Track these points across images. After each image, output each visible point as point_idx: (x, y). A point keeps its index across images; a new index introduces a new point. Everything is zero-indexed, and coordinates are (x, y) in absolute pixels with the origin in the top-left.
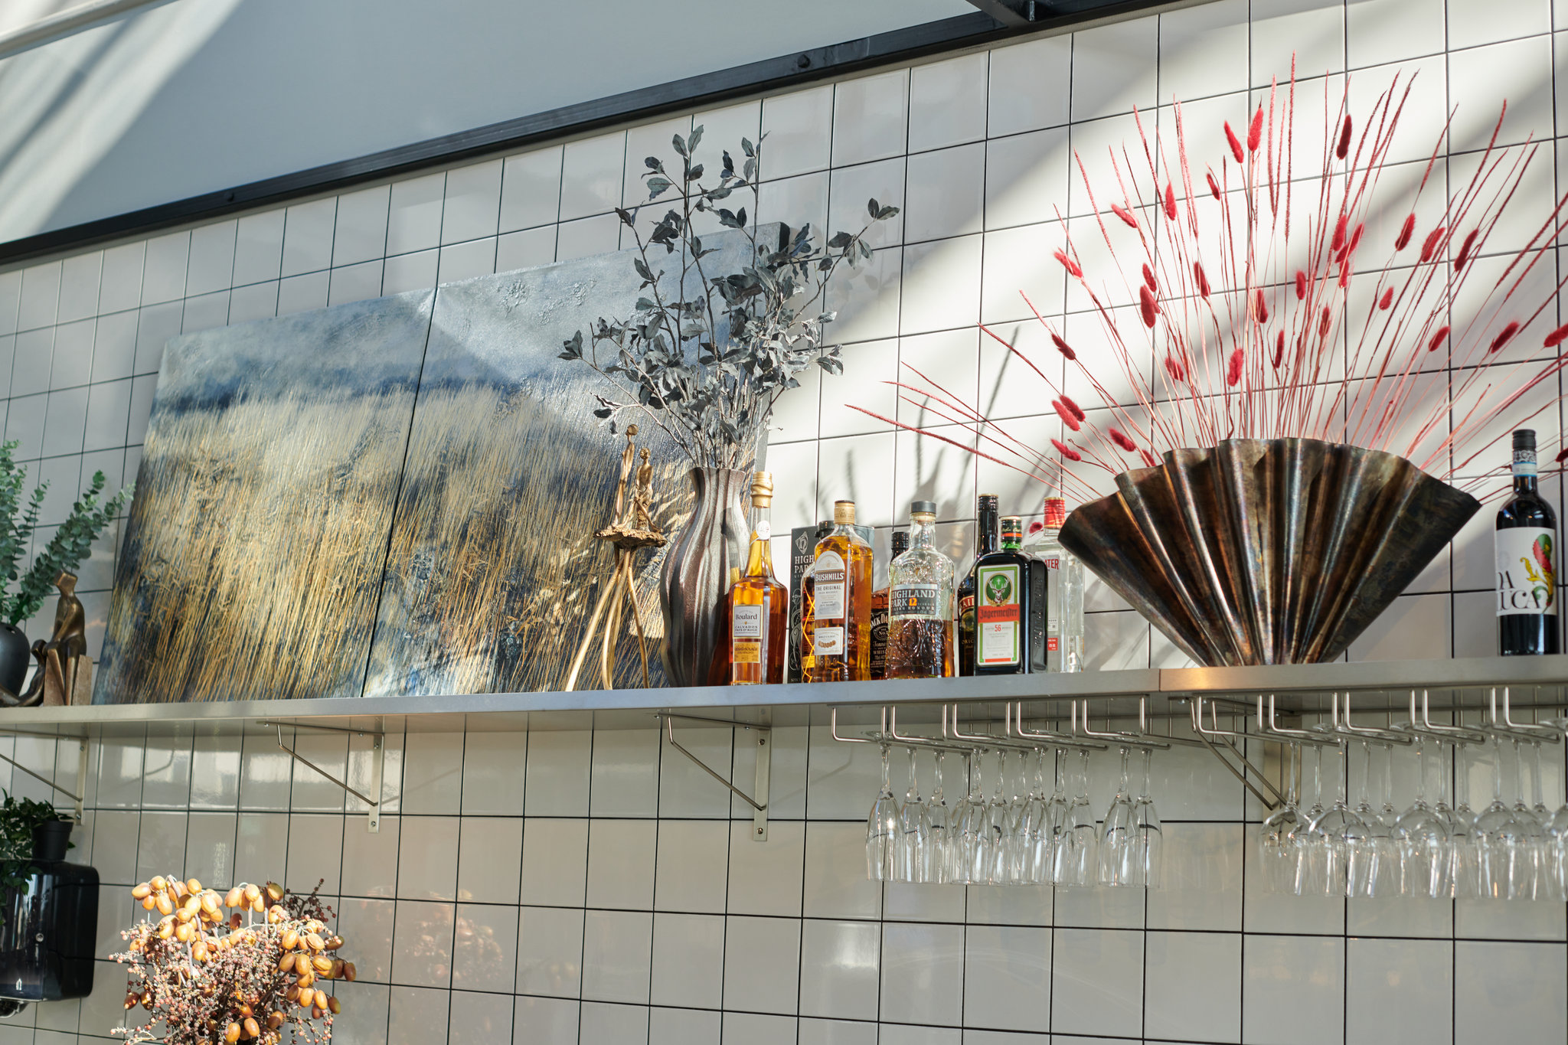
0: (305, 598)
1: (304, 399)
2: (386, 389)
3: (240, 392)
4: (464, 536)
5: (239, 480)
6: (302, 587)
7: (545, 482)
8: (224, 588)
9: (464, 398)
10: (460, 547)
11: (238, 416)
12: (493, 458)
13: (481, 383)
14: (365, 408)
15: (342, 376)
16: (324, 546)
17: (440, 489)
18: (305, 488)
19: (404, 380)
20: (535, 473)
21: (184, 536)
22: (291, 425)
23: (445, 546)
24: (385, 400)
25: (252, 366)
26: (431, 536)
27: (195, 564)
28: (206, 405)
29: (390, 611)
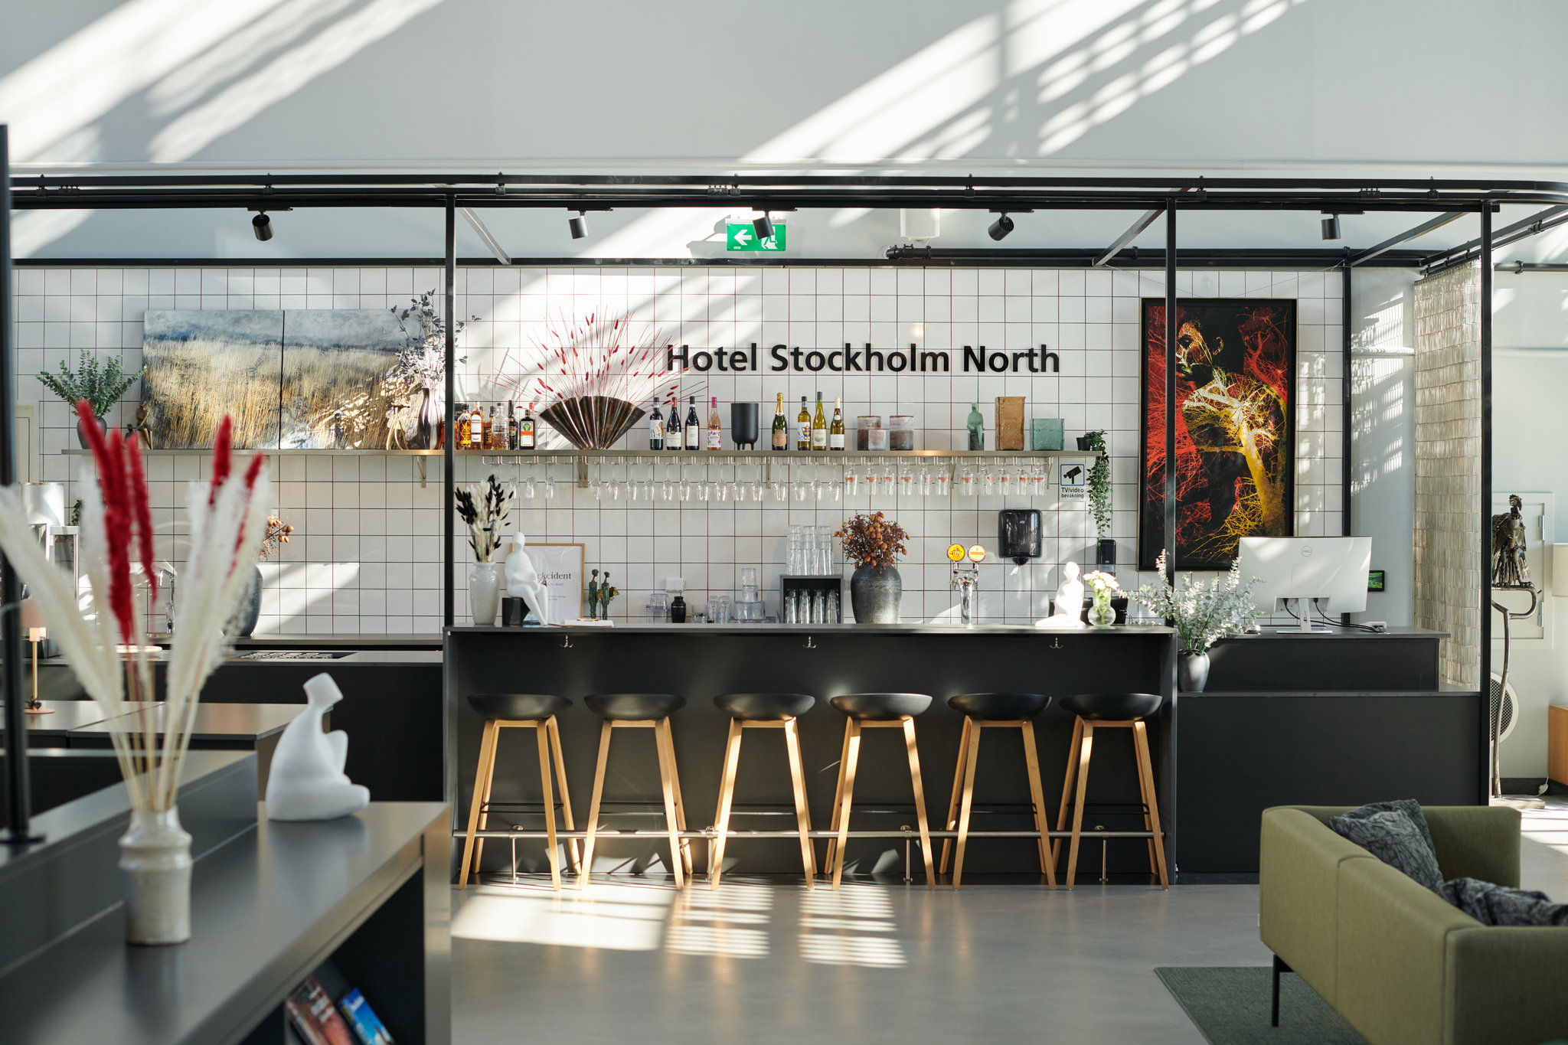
0: (244, 412)
1: (226, 342)
2: (267, 343)
3: (192, 336)
4: (313, 396)
5: (199, 368)
6: (241, 409)
7: (344, 381)
8: (202, 407)
9: (304, 350)
10: (312, 399)
11: (190, 344)
12: (321, 371)
13: (311, 346)
14: (259, 350)
15: (244, 336)
16: (249, 395)
17: (300, 379)
18: (235, 374)
19: (275, 341)
20: (340, 378)
21: (175, 387)
22: (222, 351)
23: (306, 399)
24: (268, 347)
25: (197, 327)
26: (299, 395)
27: (184, 397)
28: (175, 339)
29: (286, 418)
